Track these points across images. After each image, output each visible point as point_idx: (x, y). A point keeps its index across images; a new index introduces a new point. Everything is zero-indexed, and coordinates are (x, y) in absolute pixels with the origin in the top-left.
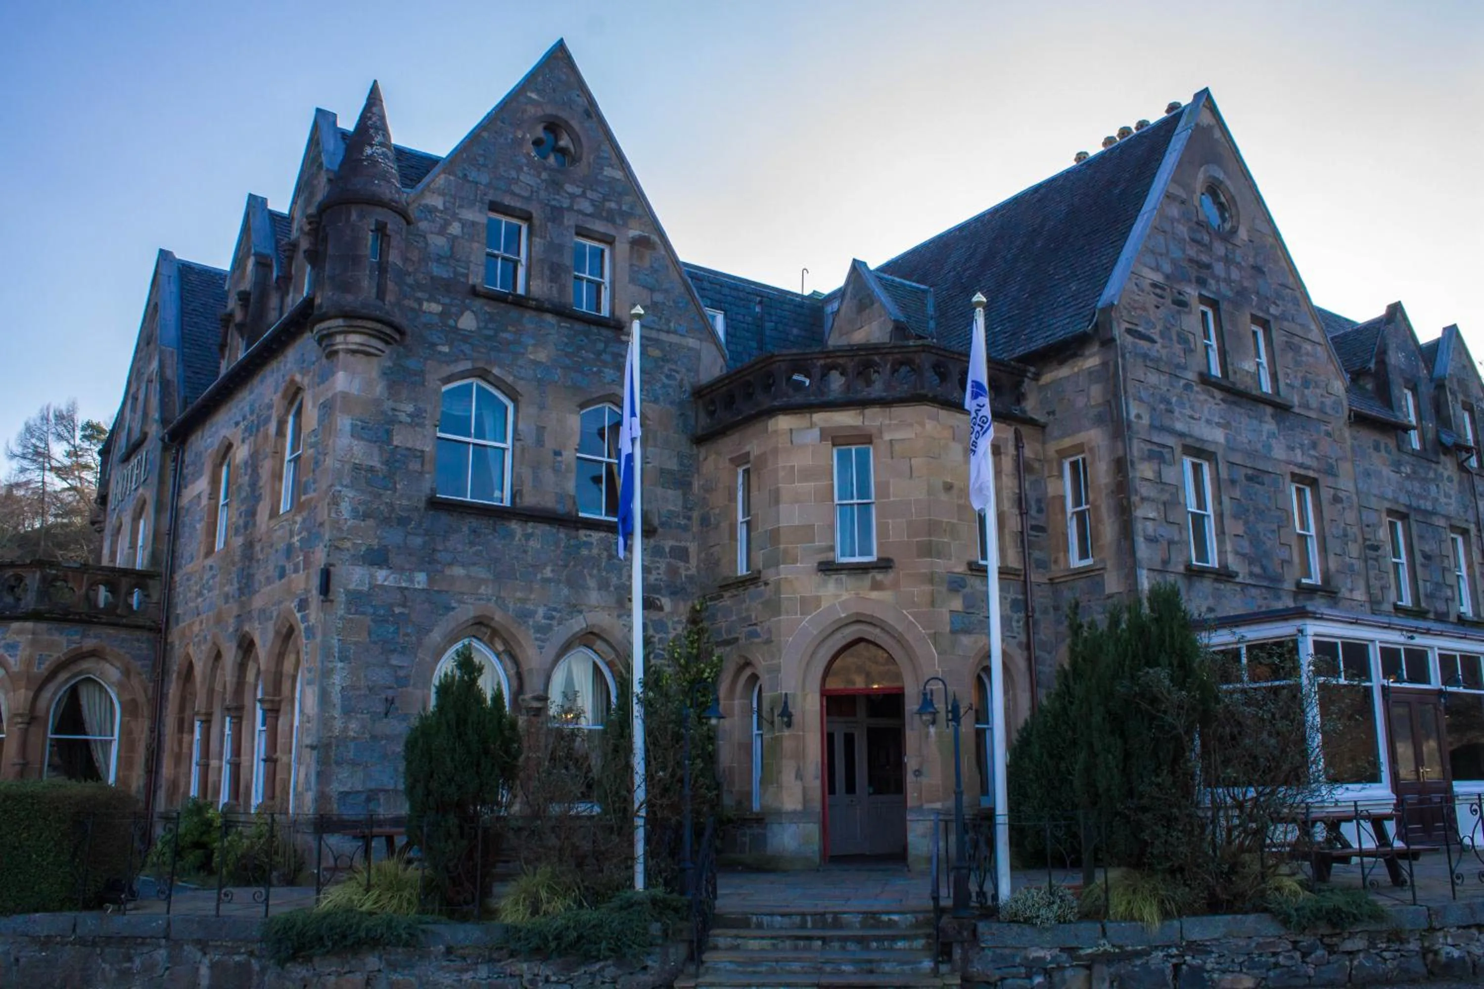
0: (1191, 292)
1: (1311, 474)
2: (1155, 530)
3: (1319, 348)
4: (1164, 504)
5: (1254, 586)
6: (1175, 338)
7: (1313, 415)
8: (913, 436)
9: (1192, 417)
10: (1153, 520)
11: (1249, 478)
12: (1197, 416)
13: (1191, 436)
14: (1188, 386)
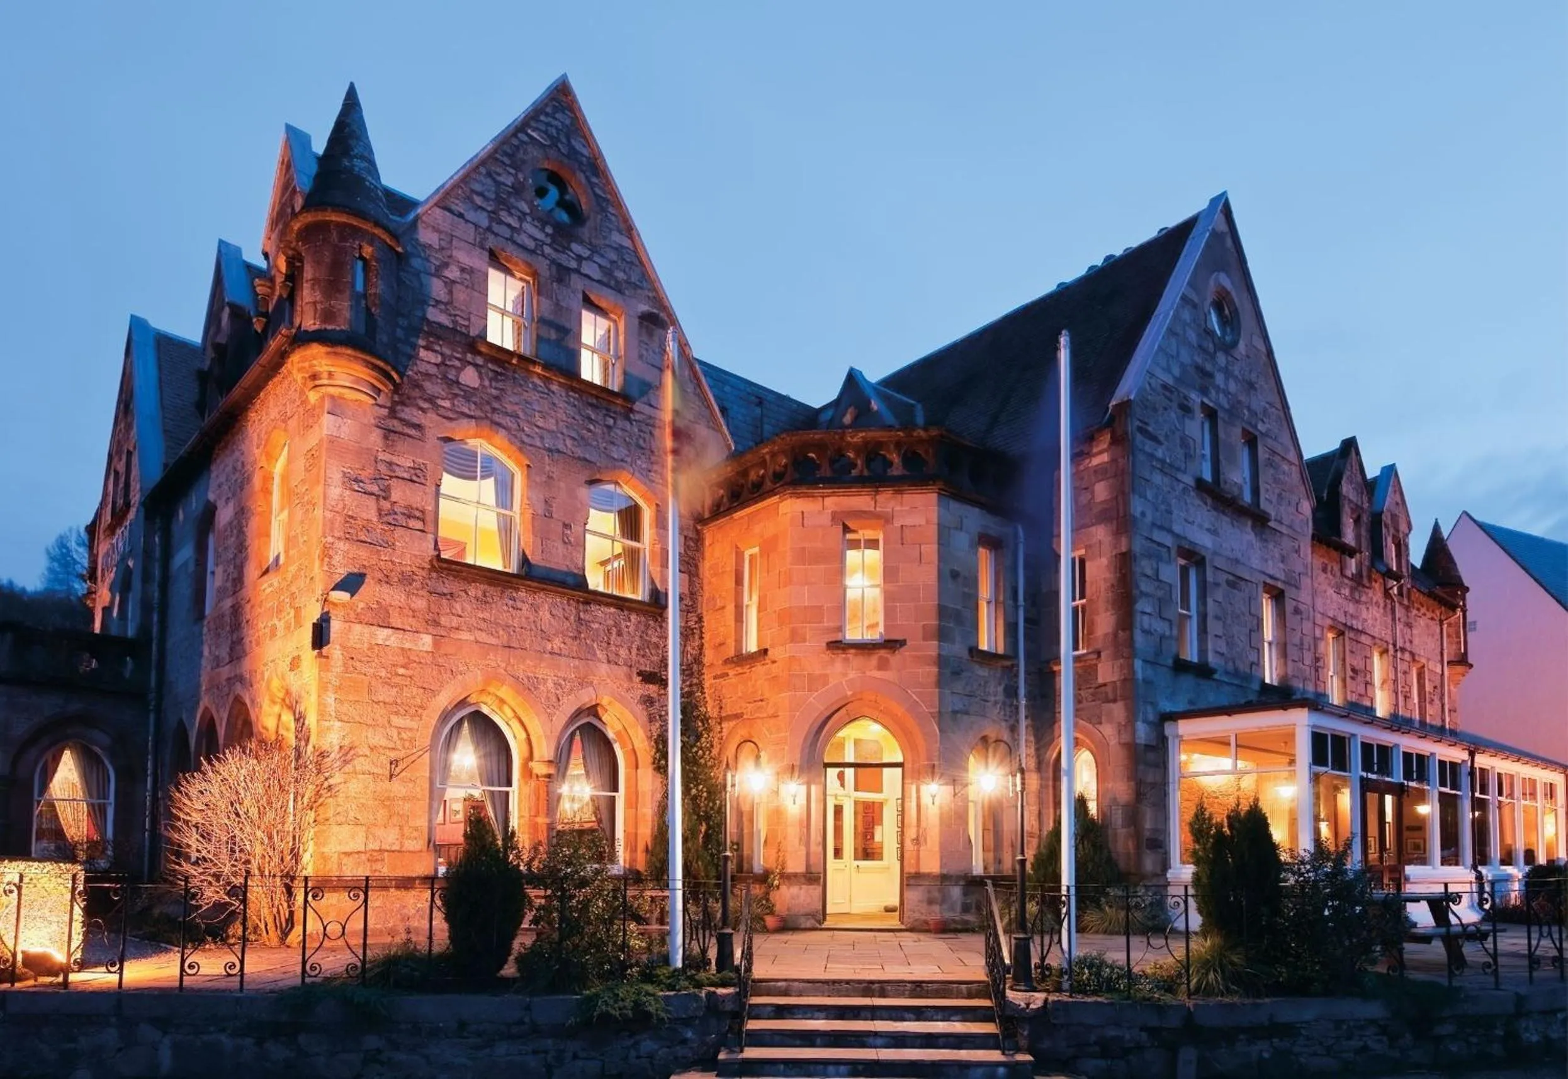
0: (1195, 398)
1: (1280, 585)
2: (1150, 625)
3: (1293, 468)
4: (1160, 600)
5: (1228, 684)
6: (1178, 441)
7: (1284, 530)
8: (923, 522)
9: (1186, 520)
10: (1149, 614)
11: (1228, 583)
12: (1191, 520)
13: (1185, 538)
14: (1185, 490)
